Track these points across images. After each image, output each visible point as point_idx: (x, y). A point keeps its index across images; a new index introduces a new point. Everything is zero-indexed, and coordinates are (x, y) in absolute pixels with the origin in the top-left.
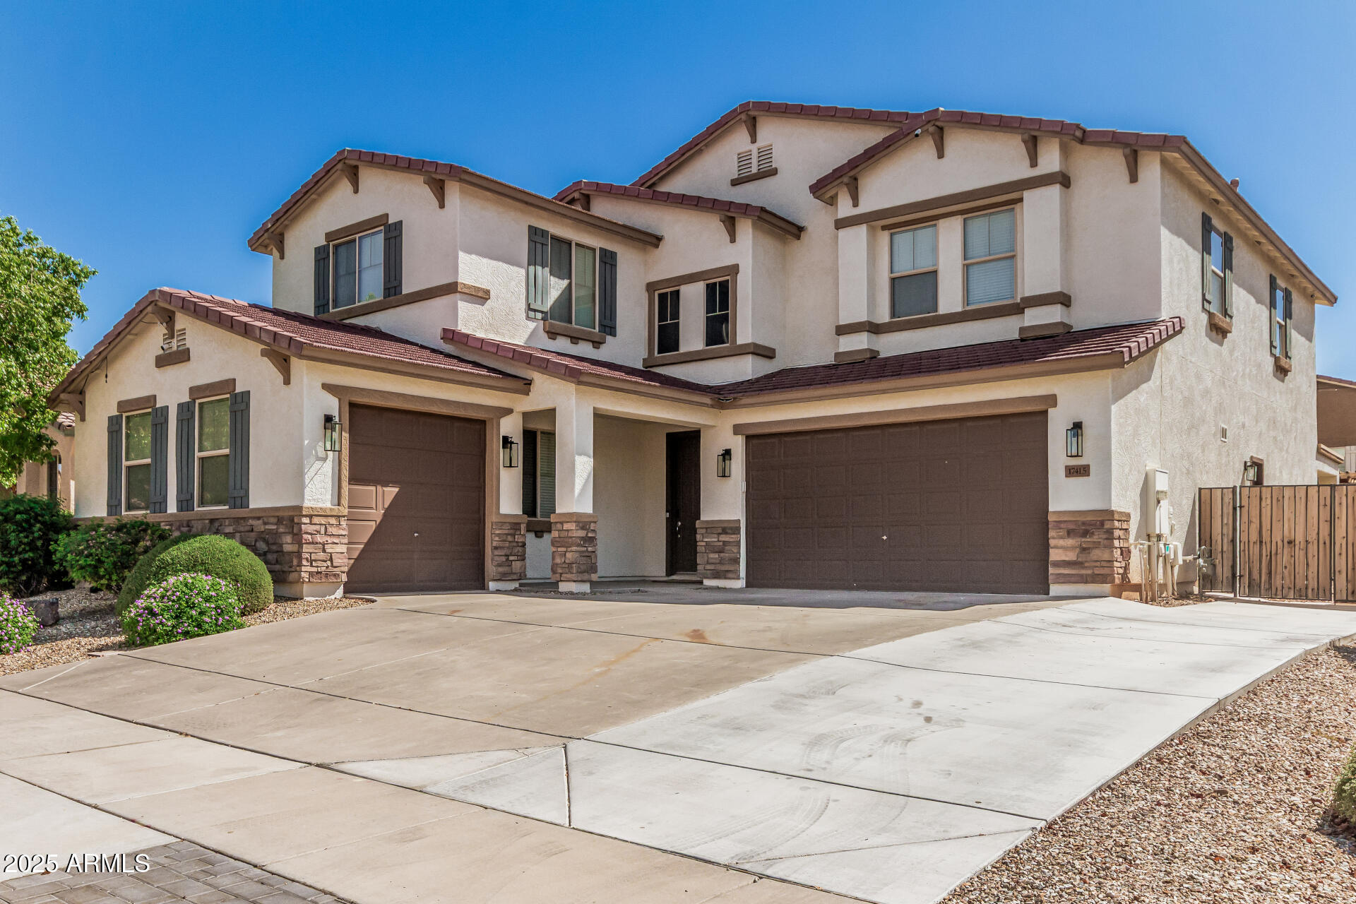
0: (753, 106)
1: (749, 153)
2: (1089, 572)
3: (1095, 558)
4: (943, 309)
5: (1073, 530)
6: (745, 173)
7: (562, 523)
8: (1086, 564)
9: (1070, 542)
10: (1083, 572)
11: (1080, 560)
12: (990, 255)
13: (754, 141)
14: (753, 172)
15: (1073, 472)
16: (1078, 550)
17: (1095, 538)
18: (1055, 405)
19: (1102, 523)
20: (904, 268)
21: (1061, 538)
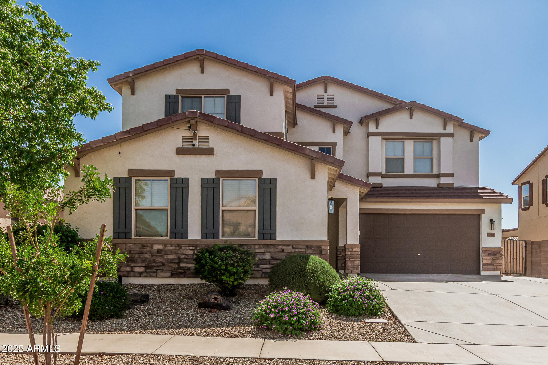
0: (330, 78)
1: (323, 96)
2: (495, 267)
3: (497, 263)
4: (406, 172)
5: (490, 254)
6: (320, 104)
7: (352, 248)
8: (495, 265)
9: (489, 257)
10: (493, 267)
11: (493, 263)
12: (423, 156)
13: (326, 92)
14: (325, 104)
15: (490, 235)
16: (492, 260)
17: (497, 256)
18: (484, 213)
19: (499, 252)
20: (391, 155)
21: (486, 256)
